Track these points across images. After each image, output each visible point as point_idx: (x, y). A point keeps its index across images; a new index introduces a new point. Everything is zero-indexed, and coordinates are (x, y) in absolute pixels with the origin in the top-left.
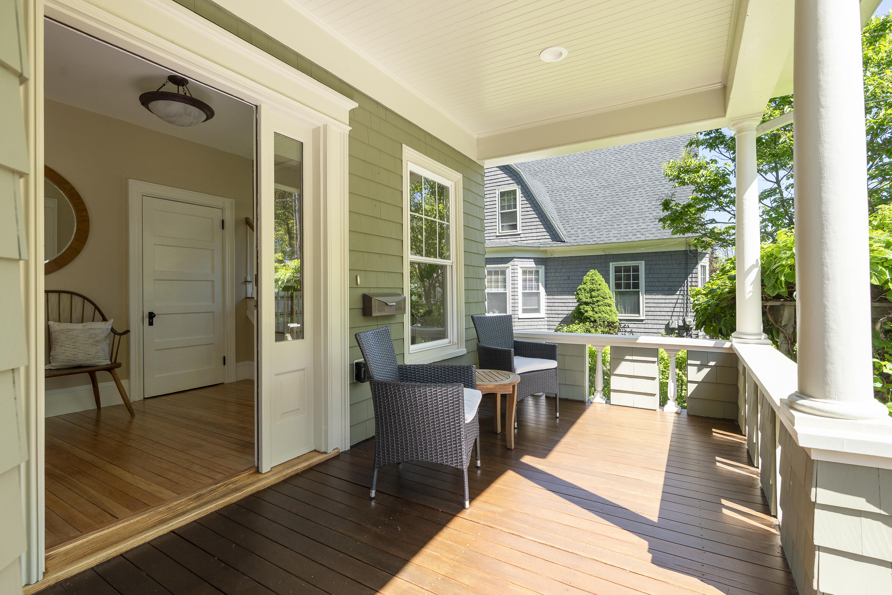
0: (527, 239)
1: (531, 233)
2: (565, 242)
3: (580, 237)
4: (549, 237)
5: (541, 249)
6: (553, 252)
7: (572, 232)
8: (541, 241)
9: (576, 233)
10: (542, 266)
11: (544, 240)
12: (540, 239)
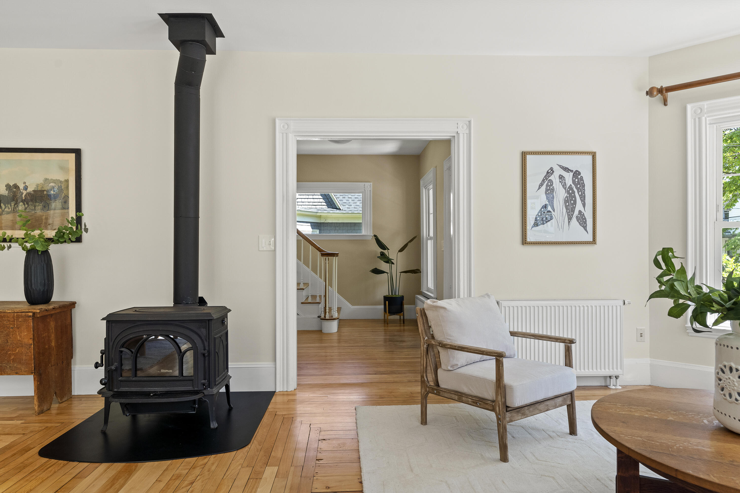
0: (304, 204)
1: (308, 199)
2: (340, 209)
3: (353, 206)
4: (325, 204)
5: (318, 214)
6: (326, 218)
7: (345, 201)
8: (317, 207)
9: (348, 202)
10: (317, 230)
11: (321, 207)
12: (317, 205)
